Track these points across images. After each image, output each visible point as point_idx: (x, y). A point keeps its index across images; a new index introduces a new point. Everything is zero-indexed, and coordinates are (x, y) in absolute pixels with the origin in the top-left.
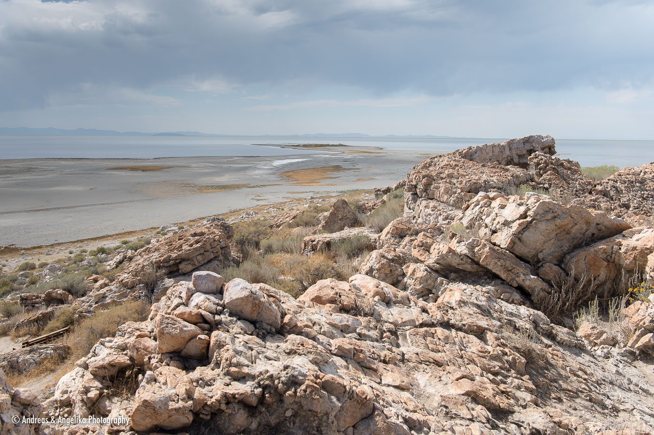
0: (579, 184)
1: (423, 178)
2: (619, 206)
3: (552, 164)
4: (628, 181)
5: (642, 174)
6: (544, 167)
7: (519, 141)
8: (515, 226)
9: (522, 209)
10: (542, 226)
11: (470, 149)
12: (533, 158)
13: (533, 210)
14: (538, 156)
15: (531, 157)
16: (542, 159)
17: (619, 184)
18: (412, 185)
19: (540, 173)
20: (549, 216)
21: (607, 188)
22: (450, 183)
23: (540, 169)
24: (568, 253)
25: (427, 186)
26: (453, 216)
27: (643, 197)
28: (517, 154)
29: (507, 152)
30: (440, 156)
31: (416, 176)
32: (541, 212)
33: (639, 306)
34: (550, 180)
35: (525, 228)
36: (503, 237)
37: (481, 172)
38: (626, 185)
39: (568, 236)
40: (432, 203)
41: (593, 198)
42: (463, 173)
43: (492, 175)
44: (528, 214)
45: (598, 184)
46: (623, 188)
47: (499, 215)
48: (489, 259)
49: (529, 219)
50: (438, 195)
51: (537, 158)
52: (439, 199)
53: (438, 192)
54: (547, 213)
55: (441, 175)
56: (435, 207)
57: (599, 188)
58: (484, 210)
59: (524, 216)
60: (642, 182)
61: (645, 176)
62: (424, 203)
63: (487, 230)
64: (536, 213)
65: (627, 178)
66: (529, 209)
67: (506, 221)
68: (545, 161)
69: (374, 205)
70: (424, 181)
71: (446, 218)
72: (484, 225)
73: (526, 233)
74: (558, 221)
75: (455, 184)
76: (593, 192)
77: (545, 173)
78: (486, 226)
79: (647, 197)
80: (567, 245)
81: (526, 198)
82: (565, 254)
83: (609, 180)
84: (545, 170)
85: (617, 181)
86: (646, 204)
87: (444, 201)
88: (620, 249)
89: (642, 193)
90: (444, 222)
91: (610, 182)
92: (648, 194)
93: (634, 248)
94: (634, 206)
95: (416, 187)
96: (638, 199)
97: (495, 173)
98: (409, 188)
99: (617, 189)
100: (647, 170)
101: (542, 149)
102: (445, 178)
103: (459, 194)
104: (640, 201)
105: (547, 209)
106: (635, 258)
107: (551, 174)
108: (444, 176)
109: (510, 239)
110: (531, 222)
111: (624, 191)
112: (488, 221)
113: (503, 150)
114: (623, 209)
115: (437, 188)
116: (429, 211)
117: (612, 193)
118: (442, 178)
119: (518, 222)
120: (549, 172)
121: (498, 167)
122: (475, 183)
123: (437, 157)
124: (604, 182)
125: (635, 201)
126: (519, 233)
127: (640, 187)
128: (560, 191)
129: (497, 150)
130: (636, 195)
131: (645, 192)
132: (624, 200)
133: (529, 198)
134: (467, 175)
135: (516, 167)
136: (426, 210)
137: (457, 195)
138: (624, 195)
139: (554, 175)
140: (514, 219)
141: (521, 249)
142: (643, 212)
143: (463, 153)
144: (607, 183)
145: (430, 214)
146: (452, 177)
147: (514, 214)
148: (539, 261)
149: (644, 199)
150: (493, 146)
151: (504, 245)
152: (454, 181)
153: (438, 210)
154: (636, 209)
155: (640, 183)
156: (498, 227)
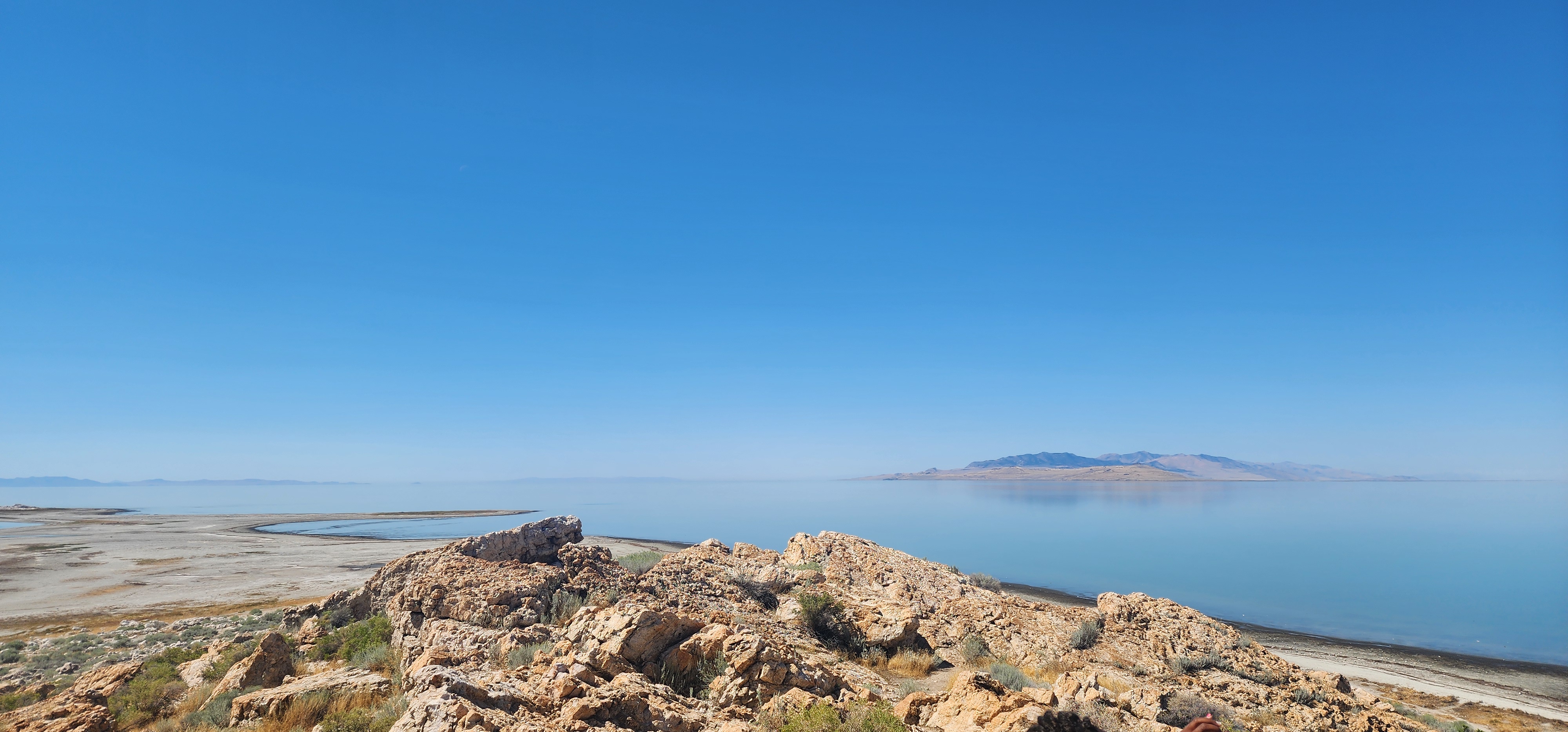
0: (622, 581)
1: (433, 589)
2: (668, 604)
3: (588, 557)
4: (674, 572)
5: (687, 561)
6: (579, 563)
7: (536, 527)
8: (623, 634)
9: (627, 619)
10: (645, 631)
11: (472, 541)
12: (564, 551)
13: (637, 619)
14: (571, 548)
15: (562, 550)
16: (576, 552)
17: (664, 576)
18: (414, 601)
19: (574, 570)
20: (649, 623)
21: (652, 583)
22: (470, 593)
23: (575, 565)
24: (663, 652)
25: (438, 600)
26: (484, 638)
27: (691, 591)
28: (534, 544)
29: (522, 542)
30: (424, 553)
31: (420, 588)
32: (643, 620)
33: (719, 679)
34: (587, 579)
35: (631, 634)
36: (613, 644)
37: (504, 575)
38: (672, 577)
39: (662, 638)
40: (450, 624)
41: (640, 597)
42: (484, 579)
43: (519, 578)
44: (633, 622)
45: (642, 579)
46: (669, 581)
47: (605, 626)
48: (609, 664)
49: (634, 627)
50: (455, 613)
51: (570, 551)
52: (456, 618)
53: (456, 608)
54: (649, 620)
55: (456, 584)
56: (455, 628)
57: (643, 583)
58: (589, 624)
59: (629, 624)
60: (688, 571)
61: (691, 564)
62: (435, 624)
63: (595, 641)
64: (640, 621)
65: (672, 568)
66: (633, 619)
67: (614, 631)
68: (580, 555)
69: (305, 638)
70: (435, 593)
71: (475, 641)
72: (591, 636)
73: (632, 639)
74: (656, 626)
75: (476, 595)
76: (638, 590)
77: (581, 569)
78: (594, 637)
79: (696, 590)
80: (661, 645)
81: (626, 609)
82: (661, 653)
83: (653, 572)
84: (581, 566)
85: (662, 573)
86: (696, 599)
87: (466, 618)
88: (700, 643)
89: (690, 585)
90: (472, 647)
91: (654, 574)
92: (697, 587)
93: (710, 641)
94: (684, 603)
95: (420, 603)
96: (686, 593)
97: (522, 575)
98: (410, 605)
99: (663, 583)
100: (691, 556)
101: (566, 536)
102: (462, 587)
103: (486, 607)
104: (689, 596)
105: (648, 617)
106: (711, 649)
107: (589, 571)
108: (460, 585)
109: (620, 646)
110: (636, 629)
111: (670, 586)
112: (594, 633)
113: (517, 540)
114: (672, 608)
115: (454, 602)
116: (448, 634)
117: (658, 589)
118: (458, 589)
119: (625, 630)
120: (586, 569)
121: (522, 567)
122: (505, 592)
123: (418, 554)
124: (648, 576)
125: (684, 596)
126: (627, 639)
127: (687, 578)
128: (602, 592)
129: (508, 540)
130: (684, 588)
131: (692, 584)
132: (672, 597)
133: (629, 609)
134: (489, 581)
135: (544, 564)
136: (443, 634)
137: (482, 609)
138: (671, 590)
139: (591, 571)
140: (621, 628)
141: (629, 653)
142: (693, 610)
143: (462, 547)
144: (652, 576)
145: (449, 639)
146: (471, 586)
147: (620, 624)
148: (642, 661)
149: (692, 593)
150: (504, 535)
151: (615, 652)
152: (476, 591)
153: (461, 633)
154: (685, 606)
155: (687, 573)
156: (607, 636)
